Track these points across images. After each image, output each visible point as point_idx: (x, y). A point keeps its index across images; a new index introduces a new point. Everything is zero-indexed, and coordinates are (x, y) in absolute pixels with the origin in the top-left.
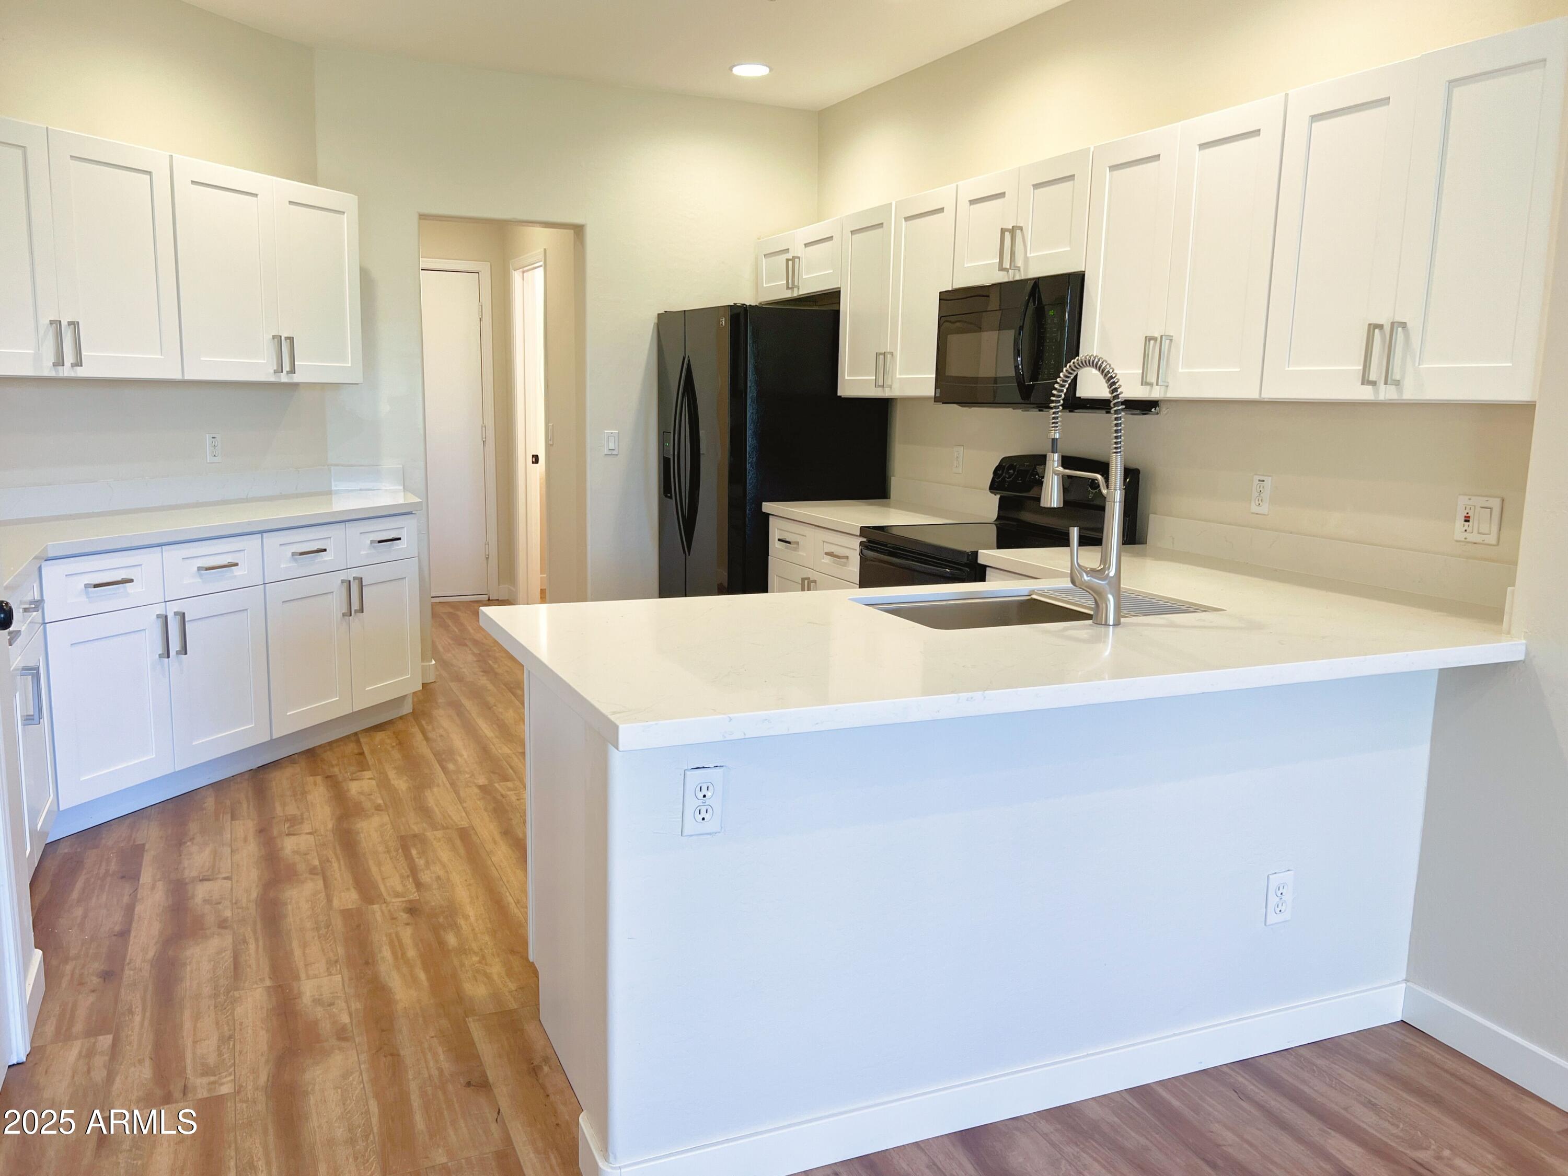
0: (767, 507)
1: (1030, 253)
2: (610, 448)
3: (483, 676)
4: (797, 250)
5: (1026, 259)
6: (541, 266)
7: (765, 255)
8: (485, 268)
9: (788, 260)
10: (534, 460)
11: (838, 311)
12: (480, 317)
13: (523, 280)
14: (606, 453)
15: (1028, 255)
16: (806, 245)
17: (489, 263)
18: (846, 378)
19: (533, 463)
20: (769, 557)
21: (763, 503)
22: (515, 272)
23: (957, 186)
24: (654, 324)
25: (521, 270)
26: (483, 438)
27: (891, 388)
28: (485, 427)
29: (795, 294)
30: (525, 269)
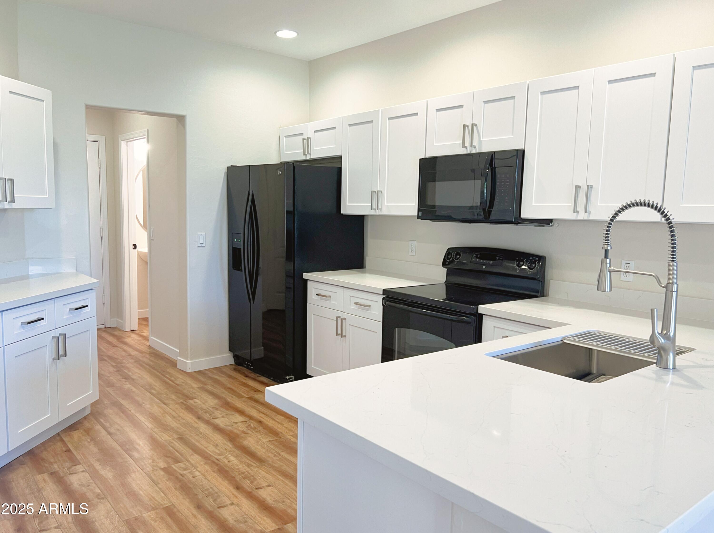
0: (306, 276)
1: (482, 139)
2: (201, 243)
3: (126, 381)
4: (309, 133)
5: (480, 142)
6: (145, 138)
7: (285, 136)
8: (102, 139)
9: (303, 139)
10: (134, 247)
11: (340, 168)
12: (99, 166)
13: (127, 146)
14: (198, 246)
15: (481, 139)
16: (315, 132)
17: (104, 137)
18: (347, 204)
19: (133, 249)
20: (308, 304)
21: (304, 274)
22: (123, 142)
23: (427, 101)
24: (225, 172)
25: (126, 141)
26: (101, 235)
27: (381, 210)
28: (102, 229)
29: (308, 158)
30: (128, 140)
